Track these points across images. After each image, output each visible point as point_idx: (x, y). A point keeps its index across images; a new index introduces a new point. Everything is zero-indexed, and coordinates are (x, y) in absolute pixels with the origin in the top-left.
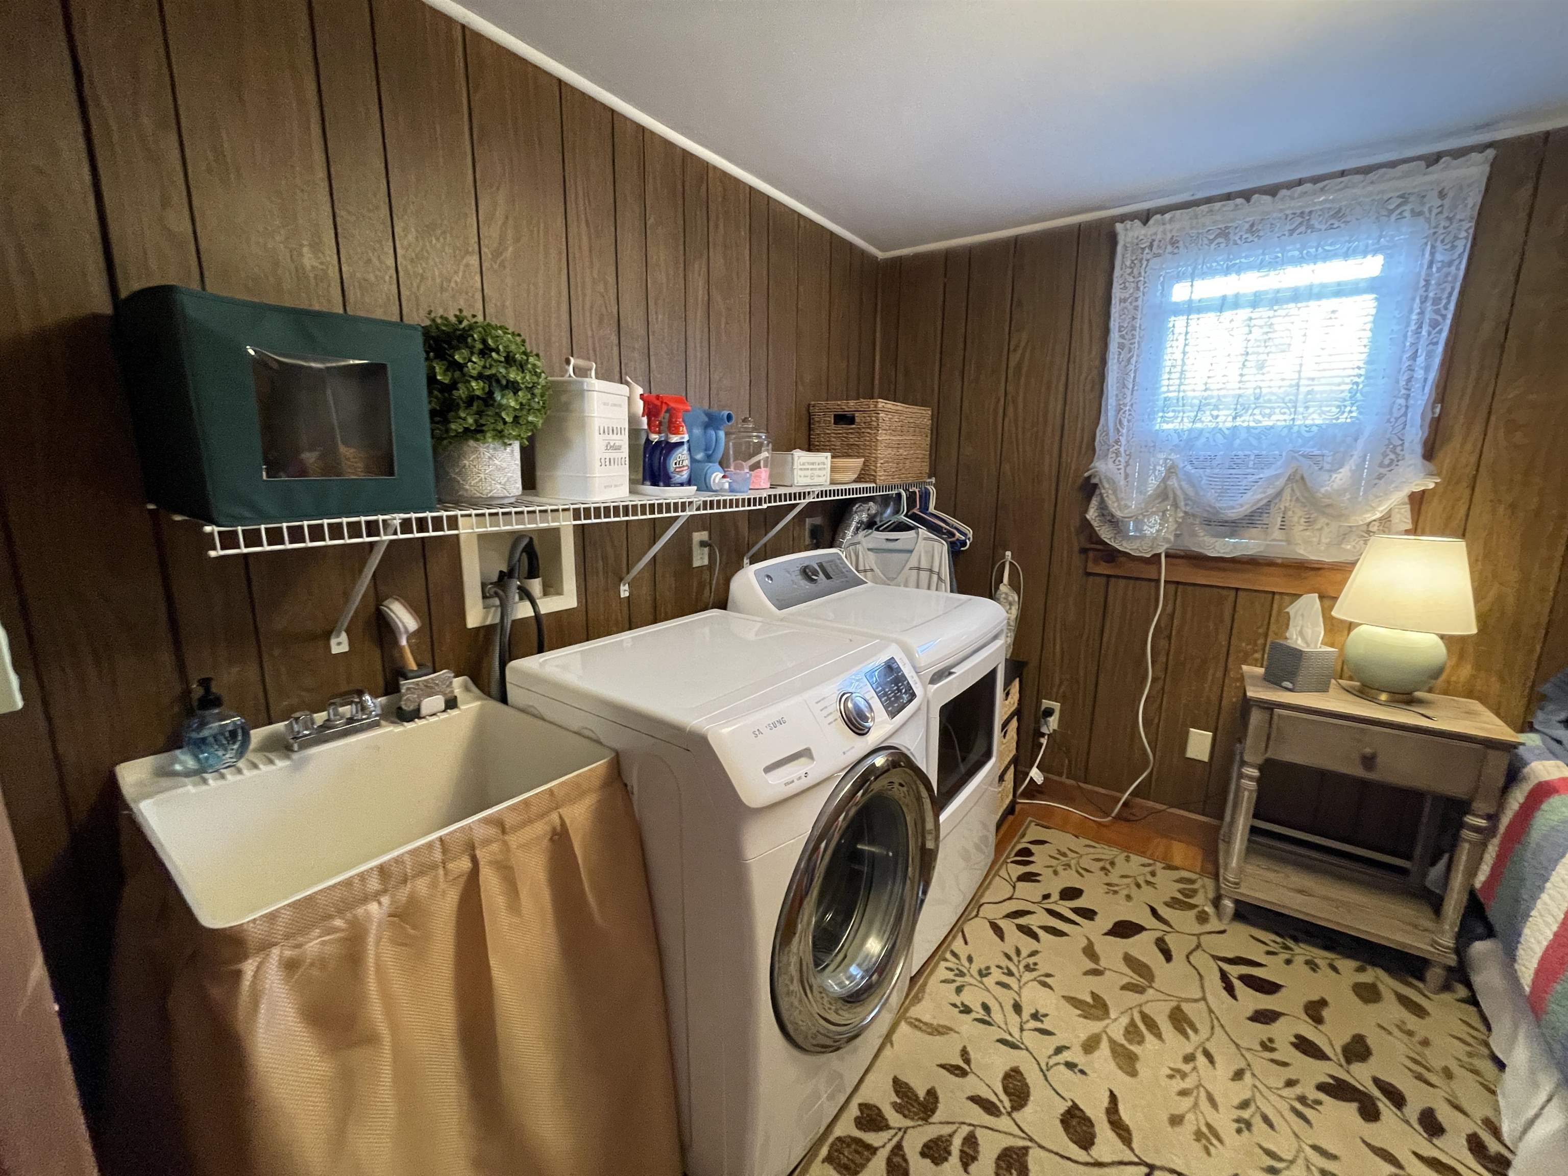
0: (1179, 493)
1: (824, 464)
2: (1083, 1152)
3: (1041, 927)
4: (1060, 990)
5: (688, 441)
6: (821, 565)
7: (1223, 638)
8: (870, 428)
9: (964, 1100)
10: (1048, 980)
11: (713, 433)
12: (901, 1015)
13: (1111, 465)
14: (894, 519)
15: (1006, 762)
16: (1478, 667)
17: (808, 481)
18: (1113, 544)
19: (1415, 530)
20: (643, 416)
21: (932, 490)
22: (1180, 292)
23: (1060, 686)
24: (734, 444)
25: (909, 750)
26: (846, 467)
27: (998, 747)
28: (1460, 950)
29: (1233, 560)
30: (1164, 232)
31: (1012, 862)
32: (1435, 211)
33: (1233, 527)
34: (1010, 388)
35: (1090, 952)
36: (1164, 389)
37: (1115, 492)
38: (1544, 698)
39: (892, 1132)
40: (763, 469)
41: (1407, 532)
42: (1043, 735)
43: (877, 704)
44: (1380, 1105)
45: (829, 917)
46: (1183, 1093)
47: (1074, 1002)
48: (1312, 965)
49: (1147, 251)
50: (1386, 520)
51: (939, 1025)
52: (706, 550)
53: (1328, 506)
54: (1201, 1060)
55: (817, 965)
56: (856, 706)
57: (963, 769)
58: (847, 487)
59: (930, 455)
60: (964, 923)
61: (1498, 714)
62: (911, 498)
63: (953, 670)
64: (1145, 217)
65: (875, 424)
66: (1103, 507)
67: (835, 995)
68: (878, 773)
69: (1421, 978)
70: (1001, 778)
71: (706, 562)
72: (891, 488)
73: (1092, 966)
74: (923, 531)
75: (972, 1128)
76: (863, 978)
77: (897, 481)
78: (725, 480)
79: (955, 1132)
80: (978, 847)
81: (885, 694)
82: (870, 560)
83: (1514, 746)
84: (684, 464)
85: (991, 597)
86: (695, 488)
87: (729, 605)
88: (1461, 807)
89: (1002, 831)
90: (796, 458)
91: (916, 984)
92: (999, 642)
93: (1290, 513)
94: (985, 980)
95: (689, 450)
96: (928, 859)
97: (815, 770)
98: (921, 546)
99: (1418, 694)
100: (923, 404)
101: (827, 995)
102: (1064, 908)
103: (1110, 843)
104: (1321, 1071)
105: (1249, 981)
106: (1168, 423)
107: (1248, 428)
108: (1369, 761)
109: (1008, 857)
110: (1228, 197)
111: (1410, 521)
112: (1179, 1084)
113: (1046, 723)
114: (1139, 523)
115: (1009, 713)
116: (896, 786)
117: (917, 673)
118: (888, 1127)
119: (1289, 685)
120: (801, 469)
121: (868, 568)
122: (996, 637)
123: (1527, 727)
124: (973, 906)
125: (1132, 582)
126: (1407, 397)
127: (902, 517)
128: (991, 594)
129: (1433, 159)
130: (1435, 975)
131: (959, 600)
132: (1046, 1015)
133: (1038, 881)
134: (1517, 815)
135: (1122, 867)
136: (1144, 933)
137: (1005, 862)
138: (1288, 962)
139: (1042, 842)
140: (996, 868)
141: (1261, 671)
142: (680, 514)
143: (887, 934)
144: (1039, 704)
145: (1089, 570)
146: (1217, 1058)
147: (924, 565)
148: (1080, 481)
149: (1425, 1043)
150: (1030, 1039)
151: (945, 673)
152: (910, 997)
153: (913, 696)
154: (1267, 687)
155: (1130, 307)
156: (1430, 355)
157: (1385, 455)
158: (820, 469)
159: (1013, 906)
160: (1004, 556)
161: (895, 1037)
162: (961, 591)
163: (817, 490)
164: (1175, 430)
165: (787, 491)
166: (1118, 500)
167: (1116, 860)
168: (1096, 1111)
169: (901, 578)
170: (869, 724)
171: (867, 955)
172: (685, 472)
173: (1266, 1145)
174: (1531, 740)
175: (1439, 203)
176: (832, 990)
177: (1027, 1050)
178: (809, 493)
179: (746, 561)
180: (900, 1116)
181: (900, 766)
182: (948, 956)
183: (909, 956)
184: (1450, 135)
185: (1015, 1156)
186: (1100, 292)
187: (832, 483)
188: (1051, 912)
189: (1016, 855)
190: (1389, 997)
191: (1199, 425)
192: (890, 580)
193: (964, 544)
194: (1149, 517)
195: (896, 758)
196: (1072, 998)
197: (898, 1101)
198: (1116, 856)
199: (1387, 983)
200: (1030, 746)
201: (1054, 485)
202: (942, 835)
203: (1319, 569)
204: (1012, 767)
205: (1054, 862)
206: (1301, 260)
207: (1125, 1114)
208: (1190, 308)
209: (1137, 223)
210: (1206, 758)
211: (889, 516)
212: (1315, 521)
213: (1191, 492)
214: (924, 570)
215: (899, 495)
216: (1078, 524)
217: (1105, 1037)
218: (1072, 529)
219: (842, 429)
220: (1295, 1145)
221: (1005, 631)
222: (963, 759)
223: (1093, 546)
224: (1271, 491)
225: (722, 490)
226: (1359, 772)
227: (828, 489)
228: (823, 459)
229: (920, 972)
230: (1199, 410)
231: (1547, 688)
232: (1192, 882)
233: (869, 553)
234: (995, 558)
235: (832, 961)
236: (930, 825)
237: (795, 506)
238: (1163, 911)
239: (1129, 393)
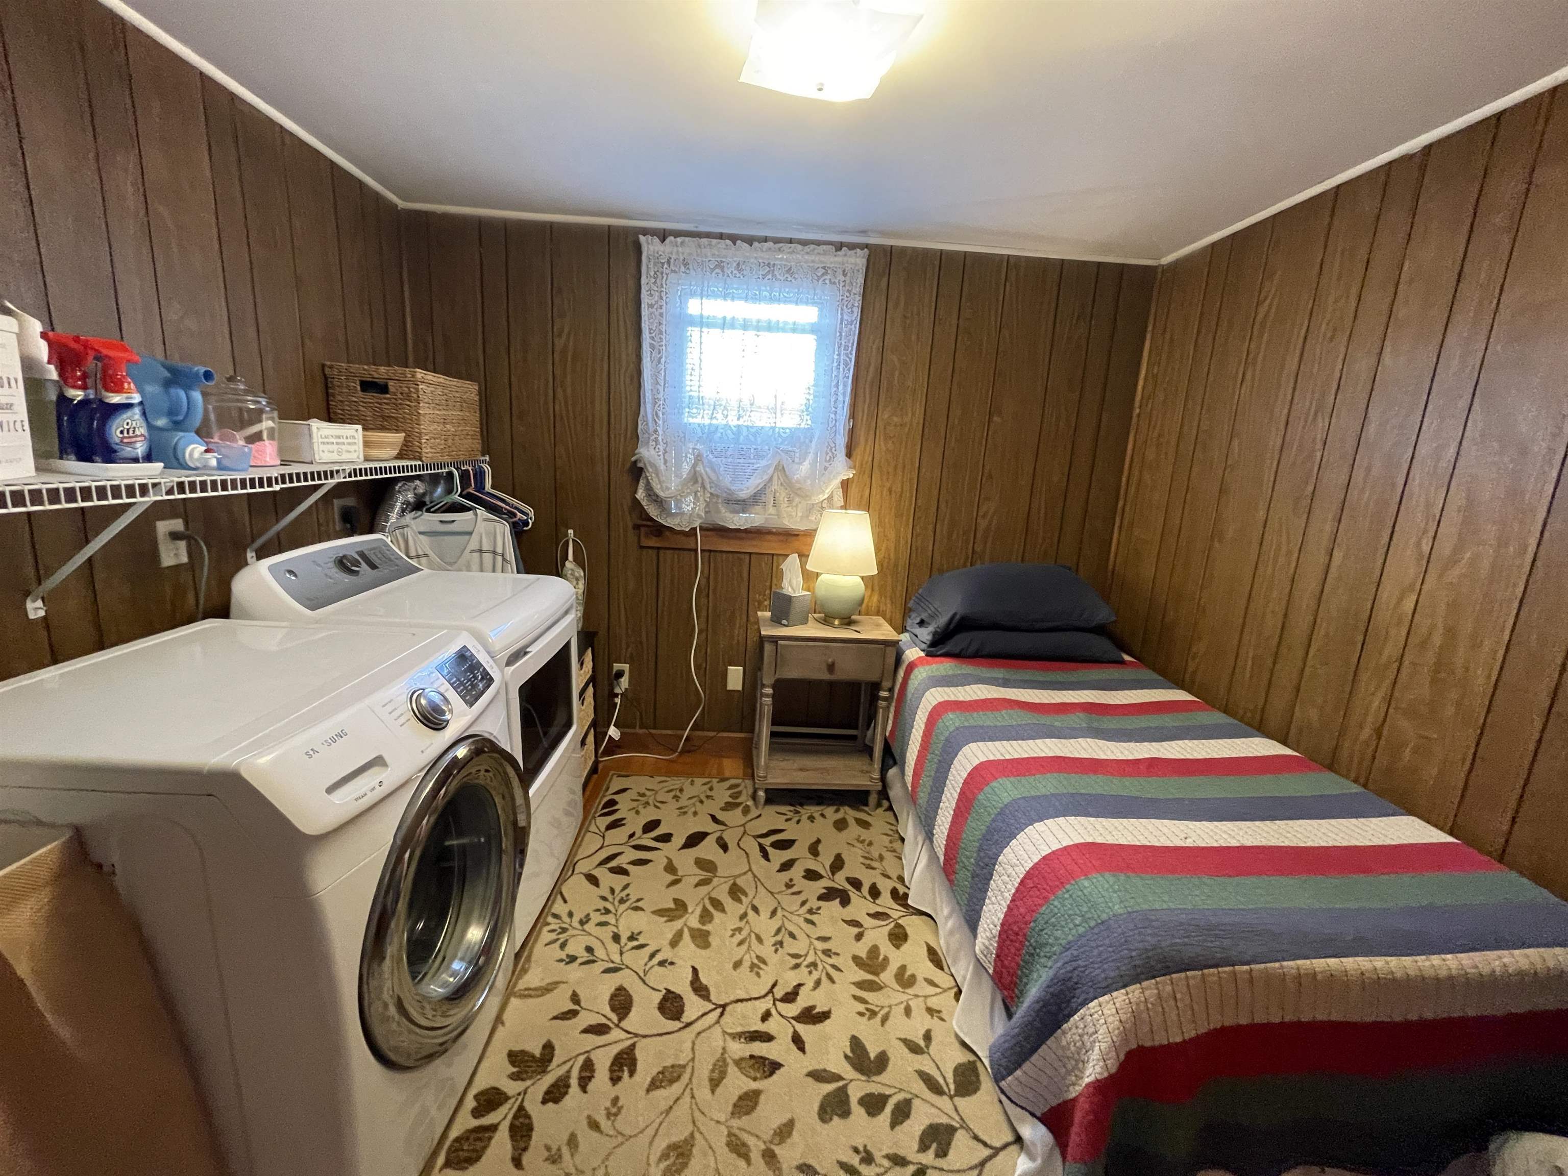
0: (705, 477)
1: (354, 437)
2: (677, 1022)
3: (629, 863)
4: (649, 909)
5: (141, 403)
6: (362, 554)
7: (744, 592)
8: (409, 401)
9: (578, 1035)
10: (640, 904)
11: (182, 394)
12: (510, 992)
13: (653, 452)
14: (449, 499)
15: (586, 727)
16: (881, 595)
17: (335, 457)
18: (660, 520)
19: (845, 507)
20: (49, 362)
21: (487, 469)
22: (694, 306)
23: (627, 649)
24: (215, 408)
25: (492, 734)
26: (382, 443)
27: (578, 715)
28: (883, 779)
29: (746, 531)
30: (678, 252)
31: (600, 816)
32: (842, 284)
33: (743, 505)
34: (558, 372)
35: (670, 868)
36: (688, 388)
37: (657, 475)
38: (910, 610)
39: (513, 1100)
40: (267, 442)
41: (842, 508)
42: (616, 695)
43: (452, 695)
44: (850, 893)
45: (420, 926)
46: (740, 943)
47: (660, 912)
48: (811, 818)
49: (665, 266)
50: (830, 498)
51: (548, 984)
52: (182, 544)
53: (800, 489)
54: (751, 913)
55: (414, 978)
56: (430, 702)
57: (545, 743)
58: (387, 465)
59: (482, 431)
60: (562, 884)
61: (891, 625)
62: (464, 476)
63: (528, 650)
64: (663, 235)
65: (415, 396)
66: (649, 488)
67: (439, 998)
68: (461, 765)
69: (866, 805)
70: (583, 743)
71: (185, 559)
72: (441, 466)
73: (672, 878)
74: (481, 512)
75: (586, 1055)
76: (466, 969)
77: (447, 459)
78: (208, 455)
79: (572, 1067)
80: (567, 813)
81: (462, 683)
82: (424, 544)
83: (897, 642)
84: (137, 432)
85: (558, 575)
86: (162, 465)
87: (234, 610)
88: (876, 687)
89: (588, 793)
90: (314, 429)
91: (521, 957)
92: (571, 617)
93: (778, 494)
94: (586, 927)
95: (144, 414)
96: (521, 836)
97: (390, 777)
98: (481, 527)
99: (853, 617)
100: (469, 377)
101: (429, 1003)
102: (647, 841)
103: (677, 774)
104: (819, 887)
105: (777, 845)
106: (693, 417)
107: (747, 427)
108: (831, 668)
109: (595, 812)
110: (721, 236)
111: (842, 500)
112: (739, 937)
113: (618, 684)
114: (678, 503)
115: (585, 681)
116: (482, 772)
117: (492, 657)
118: (507, 1098)
119: (784, 622)
120: (323, 443)
121: (421, 553)
122: (566, 612)
123: (904, 630)
124: (568, 867)
125: (677, 552)
126: (836, 413)
127: (456, 497)
128: (557, 571)
129: (839, 246)
130: (873, 799)
131: (527, 580)
132: (640, 933)
133: (624, 825)
134: (901, 687)
135: (689, 791)
136: (709, 837)
137: (594, 818)
138: (798, 822)
139: (624, 790)
140: (587, 824)
141: (768, 614)
142: (139, 499)
143: (487, 918)
144: (610, 667)
145: (643, 544)
146: (761, 909)
147: (485, 547)
148: (628, 465)
149: (870, 844)
150: (629, 958)
151: (520, 653)
152: (517, 973)
153: (491, 680)
154: (772, 626)
155: (657, 313)
156: (845, 386)
157: (827, 454)
158: (349, 444)
159: (603, 854)
160: (566, 535)
161: (506, 1017)
162: (528, 572)
163: (349, 468)
164: (699, 425)
165: (308, 469)
166: (660, 482)
167: (684, 787)
168: (683, 988)
169: (462, 561)
170: (448, 716)
171: (468, 948)
172: (138, 445)
173: (791, 952)
174: (905, 637)
175: (843, 279)
176: (434, 994)
177: (627, 967)
178: (338, 471)
179: (250, 555)
180: (519, 1083)
181: (484, 752)
182: (550, 919)
183: (512, 935)
184: (845, 232)
185: (625, 1056)
186: (631, 295)
187: (367, 459)
188: (637, 847)
189: (604, 808)
190: (851, 822)
191: (714, 422)
192: (448, 563)
193: (527, 524)
194: (685, 497)
195: (480, 745)
196: (659, 910)
197: (515, 1070)
198: (683, 783)
199: (849, 813)
200: (606, 707)
201: (606, 467)
202: (533, 808)
203: (798, 535)
204: (592, 730)
205: (635, 804)
206: (772, 300)
207: (704, 979)
208: (702, 322)
209: (656, 240)
210: (740, 688)
211: (440, 497)
212: (793, 501)
213: (714, 477)
214: (487, 552)
215: (450, 474)
216: (630, 504)
217: (686, 930)
218: (625, 507)
219: (371, 398)
220: (808, 941)
221: (575, 604)
222: (545, 734)
223: (645, 523)
224: (766, 477)
225: (206, 467)
226: (825, 676)
227: (363, 467)
228: (353, 433)
229: (523, 946)
230: (714, 409)
231: (911, 604)
232: (737, 786)
233: (421, 537)
234: (558, 538)
235: (430, 968)
236: (519, 801)
237: (316, 488)
238: (720, 816)
239: (661, 389)
